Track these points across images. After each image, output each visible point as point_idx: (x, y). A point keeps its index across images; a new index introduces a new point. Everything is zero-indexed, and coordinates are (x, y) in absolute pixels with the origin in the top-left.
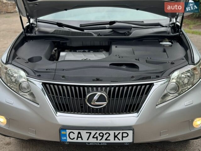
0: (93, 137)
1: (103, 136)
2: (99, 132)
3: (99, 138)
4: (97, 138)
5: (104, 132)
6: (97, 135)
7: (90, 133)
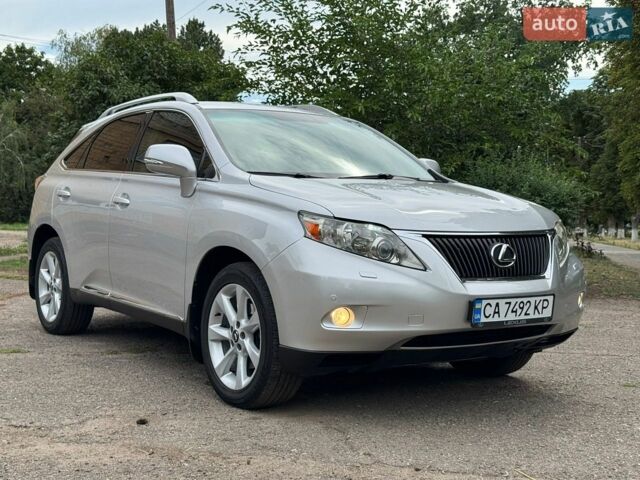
0: (513, 311)
1: (522, 308)
2: (520, 300)
3: (519, 311)
4: (516, 312)
5: (525, 300)
6: (517, 307)
7: (510, 303)
